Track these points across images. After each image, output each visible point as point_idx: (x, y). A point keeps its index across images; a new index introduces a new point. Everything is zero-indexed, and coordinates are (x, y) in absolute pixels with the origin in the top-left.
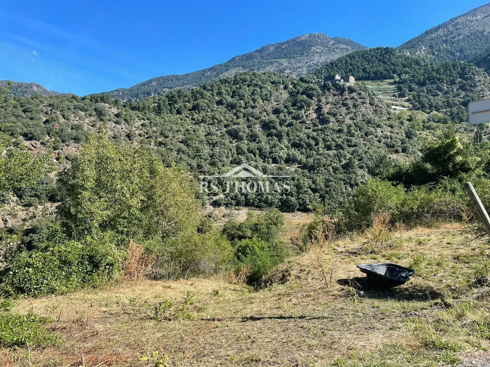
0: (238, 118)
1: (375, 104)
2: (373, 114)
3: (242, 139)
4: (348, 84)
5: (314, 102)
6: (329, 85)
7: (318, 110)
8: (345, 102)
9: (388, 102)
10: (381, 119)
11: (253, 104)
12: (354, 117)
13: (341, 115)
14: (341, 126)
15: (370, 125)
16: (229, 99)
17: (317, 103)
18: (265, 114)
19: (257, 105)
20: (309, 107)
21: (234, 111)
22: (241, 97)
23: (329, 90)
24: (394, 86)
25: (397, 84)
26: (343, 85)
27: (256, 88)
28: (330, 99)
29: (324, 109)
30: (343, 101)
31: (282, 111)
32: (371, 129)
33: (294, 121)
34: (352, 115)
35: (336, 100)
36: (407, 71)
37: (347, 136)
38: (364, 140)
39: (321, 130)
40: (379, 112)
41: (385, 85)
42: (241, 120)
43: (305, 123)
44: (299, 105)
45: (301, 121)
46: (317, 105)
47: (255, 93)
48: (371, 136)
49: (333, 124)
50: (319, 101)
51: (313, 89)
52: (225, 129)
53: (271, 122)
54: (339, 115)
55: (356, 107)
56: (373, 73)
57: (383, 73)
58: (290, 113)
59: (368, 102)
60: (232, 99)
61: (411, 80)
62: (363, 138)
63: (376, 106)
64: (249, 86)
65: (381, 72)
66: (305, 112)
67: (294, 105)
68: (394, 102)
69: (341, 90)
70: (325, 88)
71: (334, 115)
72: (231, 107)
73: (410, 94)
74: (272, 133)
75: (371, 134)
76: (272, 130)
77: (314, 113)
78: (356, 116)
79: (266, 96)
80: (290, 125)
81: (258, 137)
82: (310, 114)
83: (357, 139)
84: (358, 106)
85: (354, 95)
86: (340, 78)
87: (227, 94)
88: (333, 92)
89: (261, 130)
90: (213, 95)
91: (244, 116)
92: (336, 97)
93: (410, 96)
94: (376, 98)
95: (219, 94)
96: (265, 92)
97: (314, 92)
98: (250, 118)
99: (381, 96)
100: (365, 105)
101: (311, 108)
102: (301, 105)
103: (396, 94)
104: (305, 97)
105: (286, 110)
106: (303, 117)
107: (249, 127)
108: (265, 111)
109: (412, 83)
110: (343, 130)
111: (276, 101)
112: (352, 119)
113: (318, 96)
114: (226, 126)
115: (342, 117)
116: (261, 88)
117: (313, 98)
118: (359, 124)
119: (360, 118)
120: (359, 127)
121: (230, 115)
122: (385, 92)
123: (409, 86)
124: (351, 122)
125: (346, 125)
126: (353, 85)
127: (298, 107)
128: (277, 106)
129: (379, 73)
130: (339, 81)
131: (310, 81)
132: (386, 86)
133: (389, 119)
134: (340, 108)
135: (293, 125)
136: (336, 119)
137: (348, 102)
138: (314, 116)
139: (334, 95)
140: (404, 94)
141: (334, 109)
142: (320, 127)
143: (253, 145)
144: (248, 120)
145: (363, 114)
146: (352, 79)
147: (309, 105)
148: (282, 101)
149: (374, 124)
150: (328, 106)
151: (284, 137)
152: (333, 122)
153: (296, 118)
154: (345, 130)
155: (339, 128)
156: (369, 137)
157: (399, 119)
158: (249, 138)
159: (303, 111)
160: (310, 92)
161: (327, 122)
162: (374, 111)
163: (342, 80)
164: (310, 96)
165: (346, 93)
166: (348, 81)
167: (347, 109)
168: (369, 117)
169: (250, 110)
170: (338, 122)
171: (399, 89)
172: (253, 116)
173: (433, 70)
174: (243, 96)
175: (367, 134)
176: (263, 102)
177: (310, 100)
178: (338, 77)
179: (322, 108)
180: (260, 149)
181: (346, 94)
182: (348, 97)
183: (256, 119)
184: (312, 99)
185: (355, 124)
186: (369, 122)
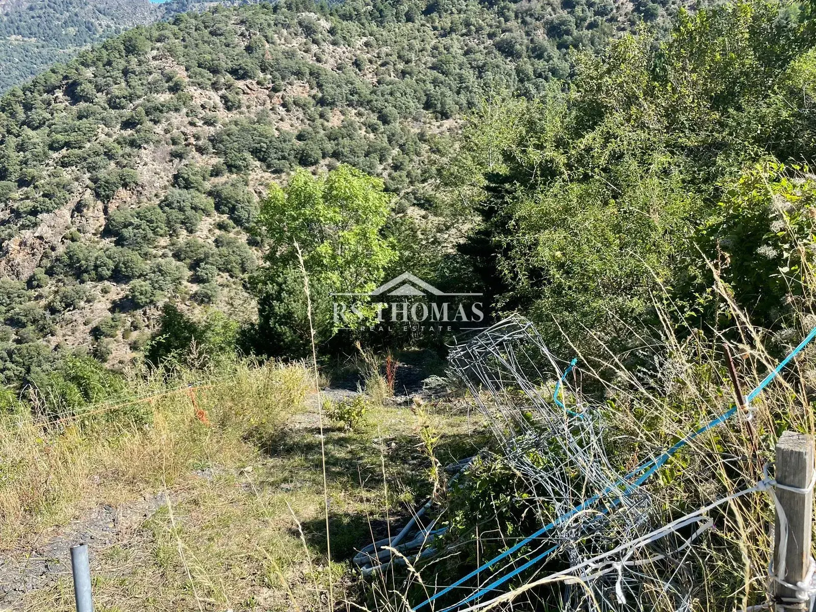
0: (507, 20)
18: (550, 9)
33: (599, 19)
42: (513, 24)
43: (616, 21)
45: (609, 17)
53: (563, 23)
76: (565, 37)
81: (546, 50)
89: (546, 38)
91: (517, 17)
98: (528, 19)
106: (612, 10)
114: (491, 36)
115: (676, 6)
136: (667, 9)
143: (541, 64)
144: (524, 22)
152: (663, 16)
170: (670, 15)
172: (531, 15)
183: (537, 19)
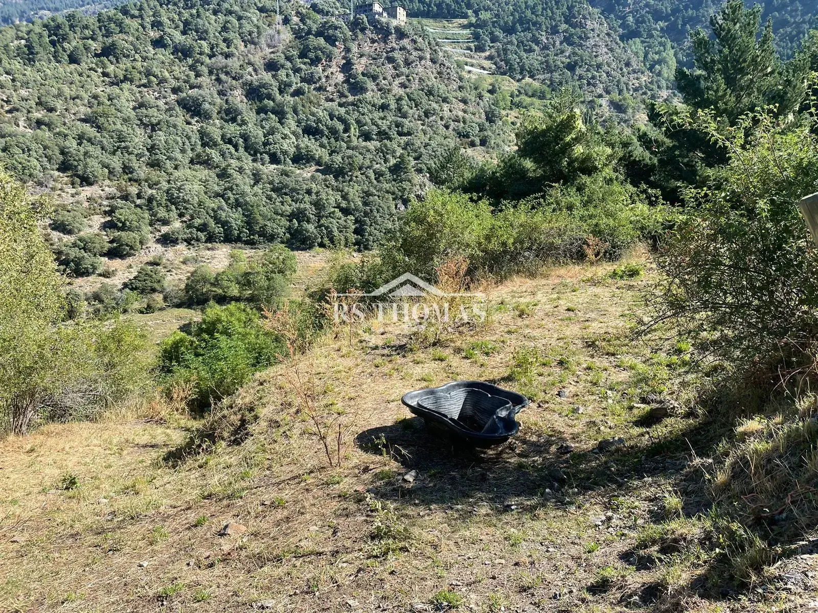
1: (440, 62)
2: (436, 78)
3: (210, 117)
4: (394, 23)
5: (338, 52)
6: (363, 22)
7: (347, 67)
8: (390, 54)
9: (459, 58)
10: (450, 88)
11: (226, 50)
12: (407, 83)
13: (384, 79)
14: (386, 98)
15: (432, 98)
16: (178, 37)
17: (343, 54)
19: (235, 51)
20: (330, 61)
21: (190, 61)
22: (202, 35)
23: (363, 30)
24: (468, 31)
25: (473, 28)
26: (387, 24)
27: (230, 18)
28: (367, 48)
29: (356, 66)
30: (387, 52)
31: (283, 66)
32: (434, 105)
34: (403, 79)
35: (376, 49)
36: (488, 6)
37: (395, 116)
38: (423, 125)
39: (353, 104)
40: (445, 76)
41: (454, 28)
44: (312, 55)
46: (344, 58)
47: (228, 28)
48: (434, 117)
49: (372, 95)
50: (348, 50)
51: (336, 28)
52: (174, 97)
54: (381, 78)
55: (409, 64)
56: (435, 5)
57: (450, 6)
58: (297, 70)
59: (428, 56)
60: (184, 37)
61: (494, 22)
62: (421, 120)
63: (440, 65)
64: (215, 13)
65: (447, 5)
66: (324, 70)
67: (302, 55)
68: (469, 60)
69: (384, 32)
70: (355, 26)
71: (374, 78)
72: (183, 52)
73: (493, 46)
74: (266, 106)
75: (434, 114)
77: (340, 72)
78: (409, 80)
79: (250, 35)
80: (298, 93)
82: (332, 73)
83: (412, 122)
84: (412, 62)
85: (405, 42)
86: (381, 10)
87: (173, 26)
88: (370, 35)
90: (144, 28)
92: (376, 44)
93: (493, 50)
94: (441, 50)
95: (157, 25)
96: (247, 27)
97: (338, 33)
99: (448, 48)
100: (423, 62)
101: (334, 63)
102: (317, 57)
103: (472, 45)
104: (321, 41)
105: (288, 64)
107: (221, 93)
108: (250, 63)
109: (495, 27)
110: (389, 105)
111: (269, 46)
112: (403, 86)
113: (345, 41)
116: (239, 18)
117: (337, 43)
118: (415, 96)
119: (415, 85)
120: (414, 100)
121: (181, 69)
122: (454, 41)
123: (492, 33)
124: (401, 92)
125: (394, 96)
126: (403, 24)
127: (311, 59)
128: (272, 55)
129: (444, 6)
130: (380, 14)
131: (329, 12)
132: (457, 31)
133: (461, 88)
134: (383, 65)
135: (303, 94)
137: (395, 56)
138: (340, 77)
139: (373, 41)
140: (484, 45)
141: (373, 66)
142: (351, 98)
145: (420, 78)
146: (401, 13)
147: (329, 58)
148: (281, 47)
149: (438, 96)
150: (364, 60)
151: (289, 116)
153: (309, 80)
154: (393, 106)
155: (382, 101)
156: (431, 119)
157: (476, 89)
158: (224, 115)
159: (320, 68)
160: (331, 32)
161: (363, 90)
162: (439, 73)
163: (385, 14)
164: (331, 40)
165: (392, 38)
166: (395, 17)
167: (395, 68)
168: (430, 83)
169: (220, 60)
171: (477, 37)
173: (527, 7)
174: (206, 32)
175: (427, 114)
176: (246, 46)
177: (331, 48)
178: (377, 8)
179: (353, 64)
180: (245, 137)
181: (393, 42)
182: (397, 47)
184: (336, 46)
185: (408, 96)
186: (430, 93)
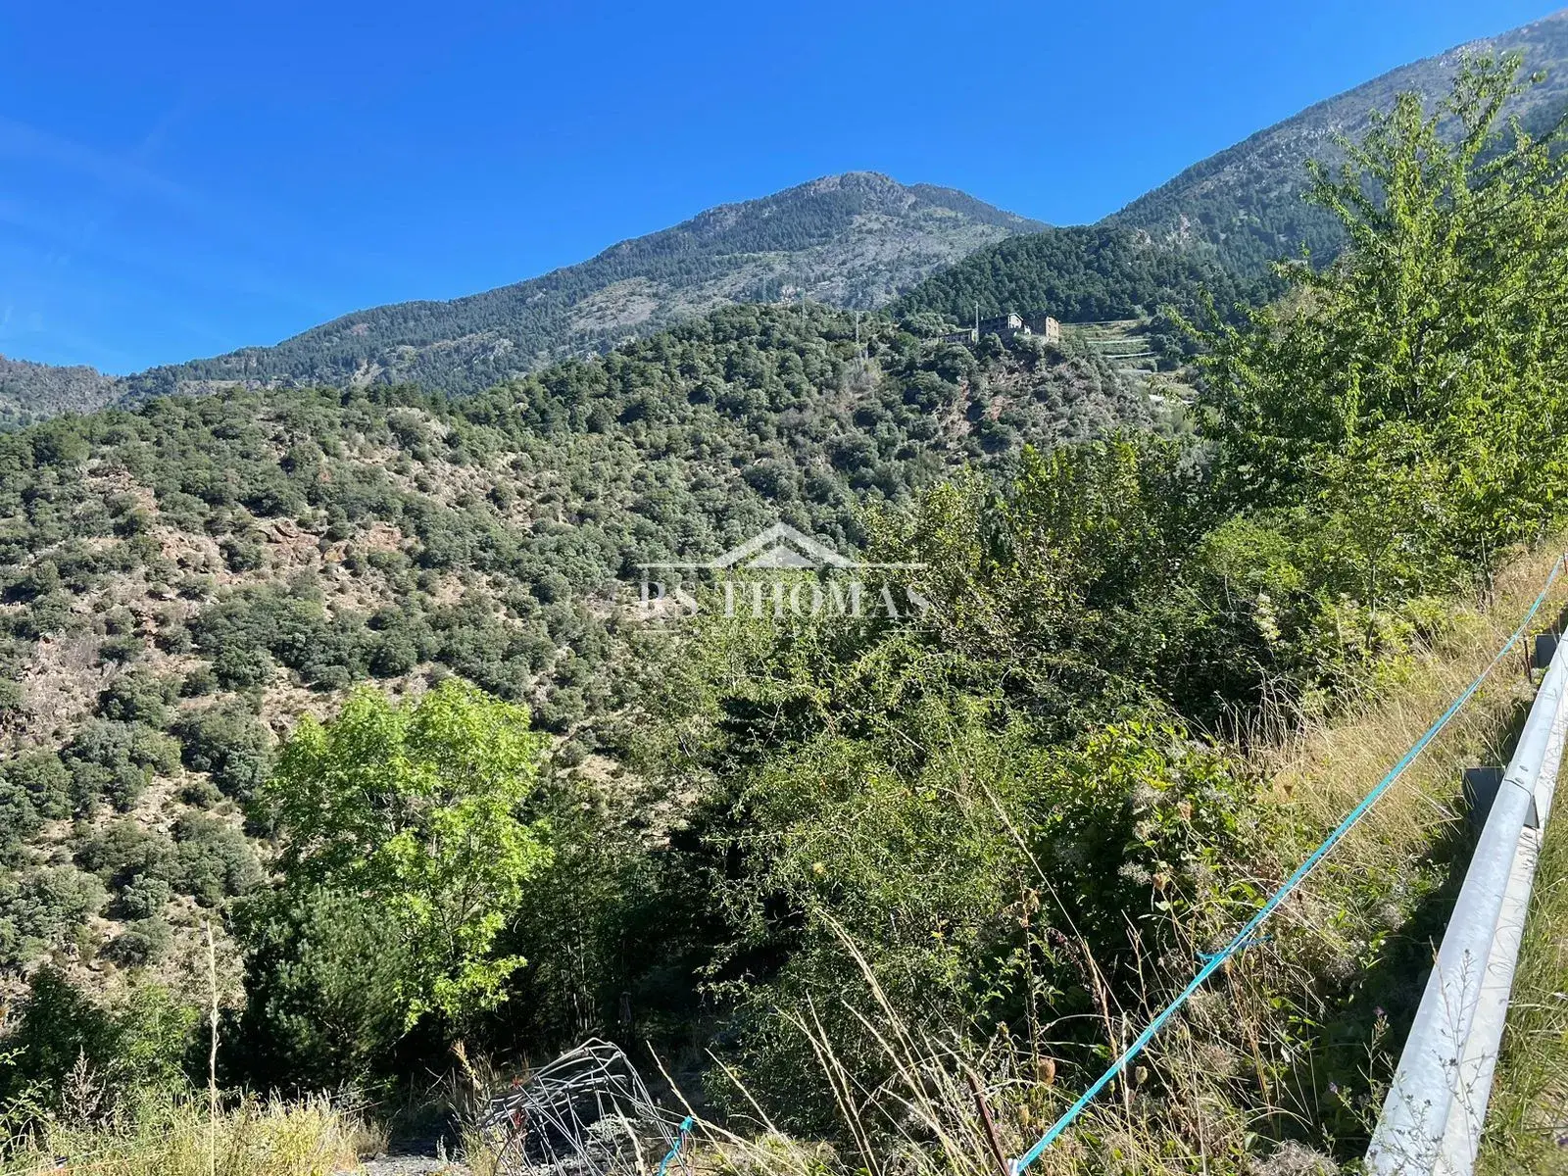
0: (763, 438)
1: (1118, 393)
2: (1112, 418)
3: (788, 497)
4: (1044, 341)
5: (961, 388)
6: (995, 344)
7: (975, 411)
8: (1040, 388)
11: (794, 400)
12: (1072, 429)
13: (1035, 425)
16: (724, 387)
17: (968, 392)
18: (835, 425)
19: (809, 400)
20: (949, 405)
21: (745, 418)
22: (755, 382)
23: (996, 355)
24: (1140, 339)
25: (1148, 334)
26: (1033, 343)
27: (788, 353)
28: (1002, 382)
29: (989, 409)
30: (1034, 385)
31: (880, 418)
33: (916, 444)
35: (1017, 382)
36: (1170, 296)
39: (992, 466)
40: (1129, 413)
41: (1115, 335)
42: (773, 444)
43: (944, 447)
44: (923, 398)
45: (933, 442)
46: (968, 399)
47: (790, 368)
49: (1019, 449)
50: (974, 387)
51: (955, 356)
52: (734, 471)
53: (858, 447)
54: (1029, 423)
55: (1071, 400)
56: (1077, 301)
57: (1103, 301)
58: (901, 422)
59: (1099, 386)
60: (730, 385)
63: (1119, 398)
64: (762, 346)
65: (1098, 300)
66: (940, 419)
67: (908, 399)
69: (1028, 357)
70: (983, 350)
71: (1019, 425)
72: (731, 408)
73: (1188, 360)
74: (864, 477)
76: (863, 470)
77: (965, 419)
78: (1074, 425)
79: (822, 375)
80: (904, 455)
81: (831, 489)
82: (953, 422)
84: (1075, 397)
85: (1062, 368)
86: (1019, 324)
87: (710, 370)
88: (1007, 363)
89: (832, 470)
90: (671, 376)
91: (780, 434)
92: (1016, 375)
93: (1190, 367)
94: (1117, 374)
95: (688, 370)
96: (816, 365)
97: (958, 363)
98: (799, 438)
100: (1093, 395)
101: (955, 407)
102: (929, 400)
103: (1152, 361)
104: (935, 376)
105: (889, 414)
106: (936, 431)
107: (799, 461)
108: (833, 417)
111: (854, 389)
112: (1066, 433)
113: (970, 374)
114: (737, 462)
115: (1038, 430)
116: (801, 352)
117: (959, 378)
119: (1085, 431)
121: (735, 432)
123: (1184, 340)
126: (1056, 341)
127: (922, 405)
128: (864, 403)
129: (1092, 301)
130: (1021, 331)
131: (930, 331)
132: (1120, 340)
134: (1030, 404)
135: (914, 455)
136: (1025, 434)
137: (1048, 389)
138: (965, 427)
139: (1011, 371)
140: (1173, 360)
141: (1014, 408)
142: (987, 458)
143: (824, 512)
144: (793, 443)
145: (1090, 421)
146: (1052, 324)
147: (948, 400)
148: (872, 390)
150: (999, 400)
151: (901, 488)
152: (1018, 444)
153: (921, 434)
158: (806, 494)
159: (935, 416)
160: (948, 362)
161: (1004, 443)
162: (1118, 411)
163: (1027, 330)
164: (950, 375)
165: (1042, 363)
166: (1043, 332)
167: (1049, 408)
169: (793, 415)
171: (1158, 347)
172: (805, 433)
173: (1240, 294)
174: (761, 375)
176: (820, 392)
177: (949, 385)
178: (1014, 321)
179: (984, 407)
180: (846, 523)
181: (1042, 368)
182: (1049, 376)
183: (814, 440)
184: (956, 382)
